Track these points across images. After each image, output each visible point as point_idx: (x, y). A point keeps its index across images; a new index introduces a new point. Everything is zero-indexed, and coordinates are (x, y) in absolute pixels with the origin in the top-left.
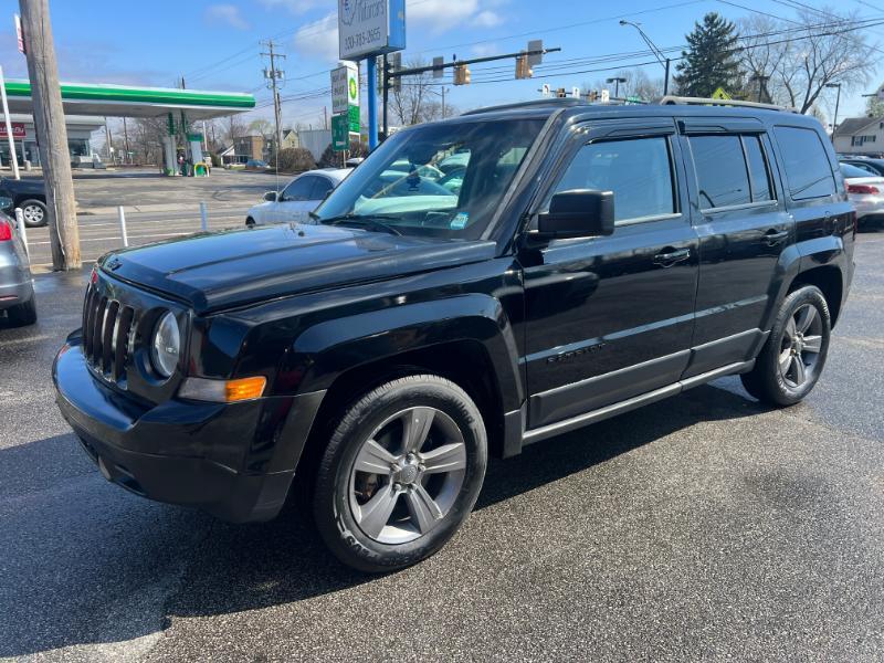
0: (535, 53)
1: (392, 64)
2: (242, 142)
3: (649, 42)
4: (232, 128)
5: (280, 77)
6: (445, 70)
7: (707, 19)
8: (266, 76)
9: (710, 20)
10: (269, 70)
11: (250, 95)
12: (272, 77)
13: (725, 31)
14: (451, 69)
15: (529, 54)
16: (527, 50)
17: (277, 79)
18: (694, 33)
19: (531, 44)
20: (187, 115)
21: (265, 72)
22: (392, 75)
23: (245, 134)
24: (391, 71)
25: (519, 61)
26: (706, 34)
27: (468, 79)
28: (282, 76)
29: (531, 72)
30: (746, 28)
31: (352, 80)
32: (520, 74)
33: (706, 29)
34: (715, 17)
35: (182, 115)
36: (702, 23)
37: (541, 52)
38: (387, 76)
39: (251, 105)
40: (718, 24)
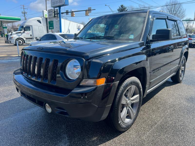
0: (90, 10)
1: (56, 11)
2: (16, 29)
3: (111, 10)
4: (13, 26)
5: (26, 14)
6: (69, 13)
7: (121, 6)
8: (22, 13)
9: (122, 6)
10: (23, 12)
11: (19, 18)
12: (24, 14)
13: (125, 9)
14: (70, 13)
15: (88, 10)
16: (88, 9)
17: (25, 14)
18: (119, 9)
19: (89, 8)
20: (3, 22)
21: (22, 12)
22: (56, 14)
23: (16, 27)
24: (56, 13)
25: (86, 12)
26: (121, 9)
27: (74, 15)
28: (27, 13)
29: (89, 14)
30: (129, 8)
31: (46, 15)
32: (87, 15)
33: (121, 8)
34: (123, 5)
35: (1, 22)
36: (120, 7)
37: (91, 10)
38: (55, 14)
39: (20, 20)
40: (123, 7)
